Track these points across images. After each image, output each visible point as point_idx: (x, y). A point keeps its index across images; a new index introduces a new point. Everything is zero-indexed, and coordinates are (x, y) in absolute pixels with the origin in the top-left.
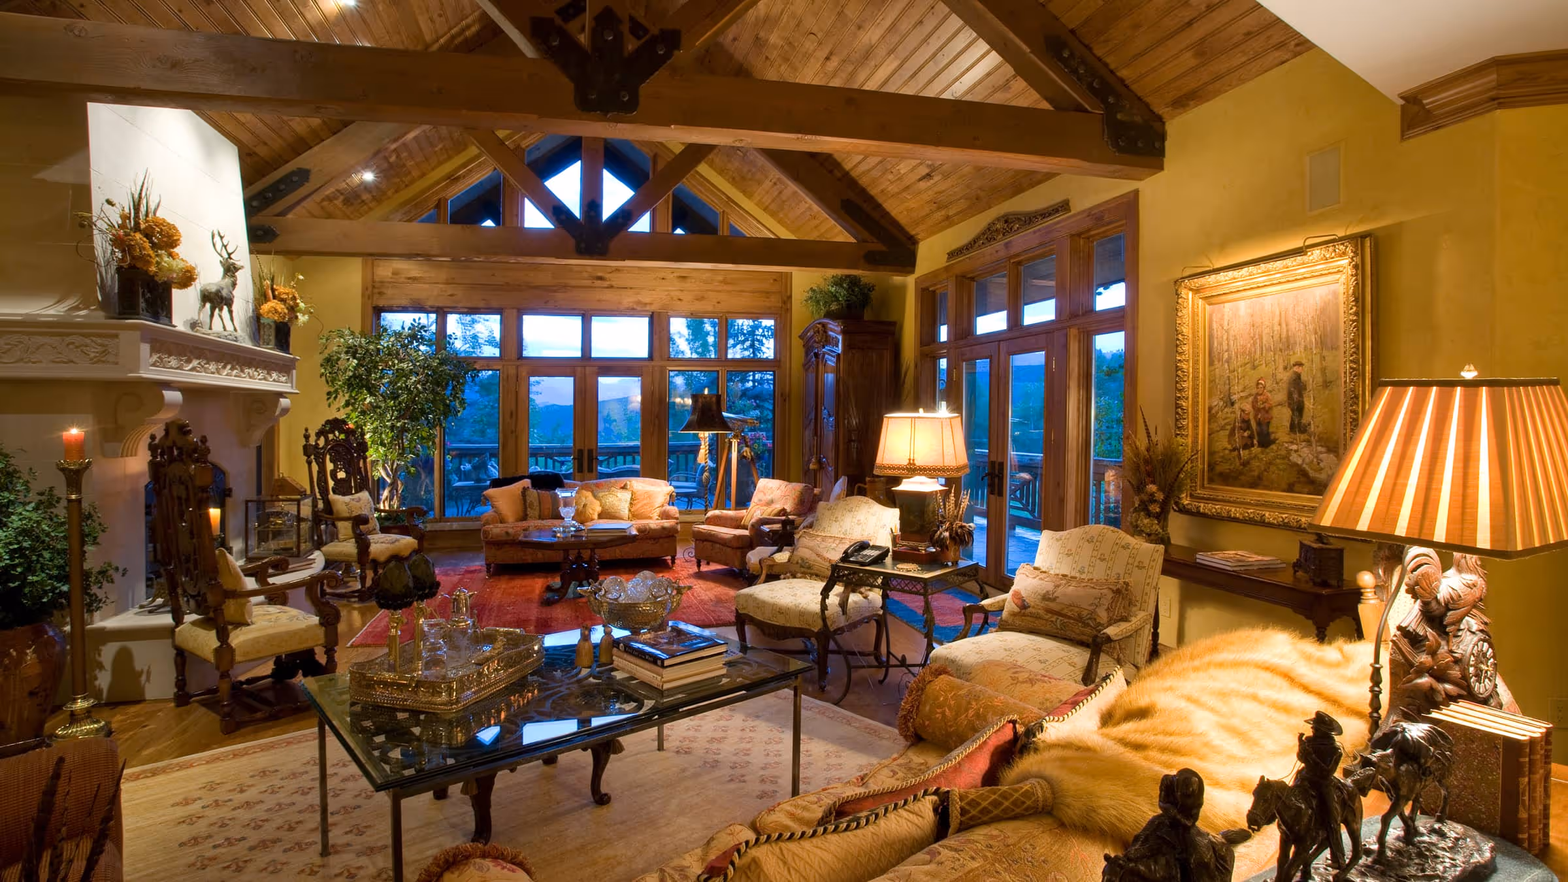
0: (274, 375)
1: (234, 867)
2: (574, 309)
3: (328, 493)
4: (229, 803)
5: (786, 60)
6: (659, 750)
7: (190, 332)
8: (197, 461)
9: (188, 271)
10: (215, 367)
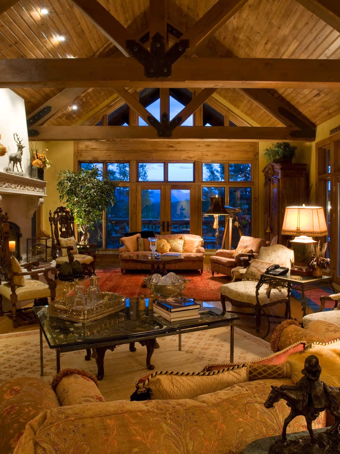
0: (37, 189)
1: (10, 376)
2: (160, 160)
3: (58, 237)
4: (12, 353)
5: (248, 45)
6: (179, 350)
7: (6, 173)
8: (4, 222)
9: (4, 149)
10: (14, 186)
